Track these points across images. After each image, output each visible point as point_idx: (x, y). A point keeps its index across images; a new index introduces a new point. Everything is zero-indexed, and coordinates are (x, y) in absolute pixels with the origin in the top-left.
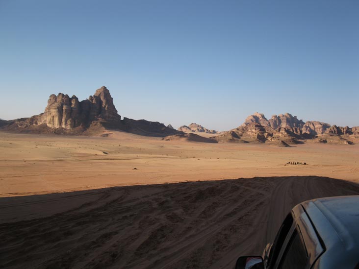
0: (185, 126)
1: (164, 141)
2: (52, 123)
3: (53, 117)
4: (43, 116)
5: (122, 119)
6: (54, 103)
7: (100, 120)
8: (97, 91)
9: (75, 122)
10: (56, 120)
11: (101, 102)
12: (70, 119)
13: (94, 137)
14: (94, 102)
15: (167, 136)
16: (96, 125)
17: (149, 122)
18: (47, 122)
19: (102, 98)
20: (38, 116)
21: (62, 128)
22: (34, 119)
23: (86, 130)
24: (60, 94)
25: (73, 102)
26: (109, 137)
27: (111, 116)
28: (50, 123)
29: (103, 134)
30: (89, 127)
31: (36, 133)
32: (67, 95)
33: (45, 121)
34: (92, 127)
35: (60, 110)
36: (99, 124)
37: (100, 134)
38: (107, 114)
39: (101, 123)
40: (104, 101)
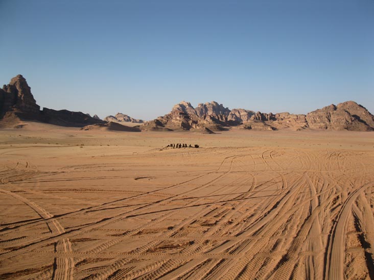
0: (111, 116)
1: (83, 131)
5: (41, 109)
7: (15, 110)
8: (12, 80)
11: (16, 91)
13: (8, 128)
14: (8, 91)
15: (87, 125)
16: (10, 116)
17: (71, 112)
19: (18, 87)
26: (23, 128)
27: (28, 106)
29: (17, 125)
30: (2, 118)
34: (6, 118)
36: (13, 115)
37: (14, 126)
38: (23, 104)
39: (16, 114)
40: (20, 90)
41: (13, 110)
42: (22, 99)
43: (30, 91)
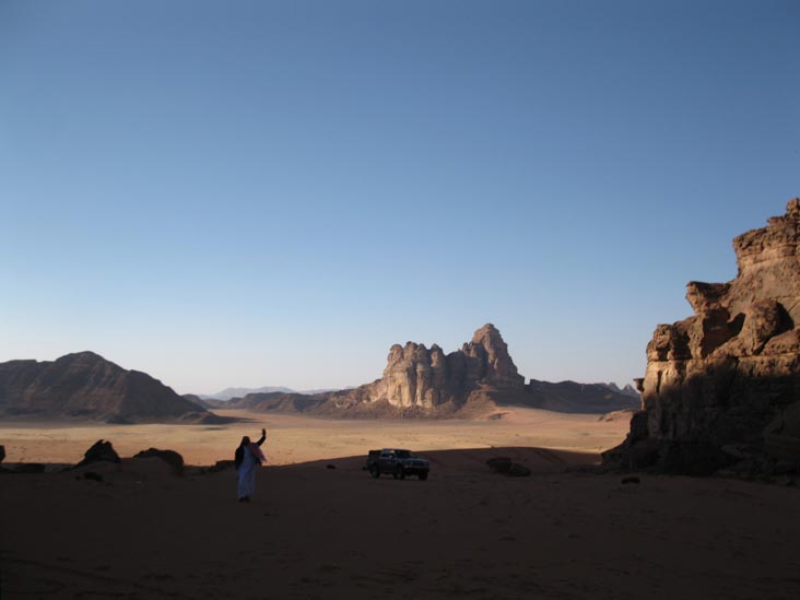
1: (603, 423)
2: (397, 397)
3: (400, 387)
4: (381, 384)
5: (527, 382)
6: (399, 361)
7: (486, 388)
8: (476, 333)
9: (440, 394)
10: (406, 391)
11: (484, 355)
12: (431, 390)
13: (477, 420)
14: (472, 354)
15: (609, 412)
16: (478, 397)
17: (580, 386)
18: (389, 397)
19: (487, 347)
20: (370, 385)
21: (418, 407)
22: (363, 392)
23: (460, 408)
24: (409, 343)
25: (434, 358)
26: (502, 420)
27: (506, 379)
28: (393, 397)
29: (491, 414)
30: (465, 402)
31: (370, 418)
32: (422, 346)
33: (385, 394)
34: (471, 401)
35: (411, 374)
36: (483, 396)
37: (487, 415)
38: (498, 376)
39: (488, 394)
40: (490, 352)
41: (480, 388)
42: (495, 366)
43: (506, 350)
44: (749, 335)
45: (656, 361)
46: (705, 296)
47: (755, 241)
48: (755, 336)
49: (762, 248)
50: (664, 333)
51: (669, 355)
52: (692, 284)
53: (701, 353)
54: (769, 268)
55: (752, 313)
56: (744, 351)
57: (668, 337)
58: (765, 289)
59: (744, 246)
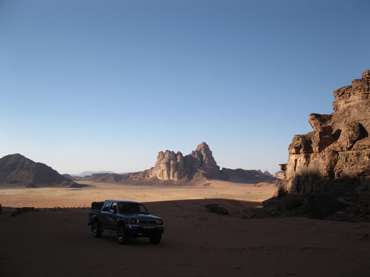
0: (280, 172)
1: (256, 188)
2: (162, 176)
3: (163, 171)
4: (154, 170)
5: (221, 169)
6: (162, 159)
7: (201, 171)
8: (198, 147)
9: (181, 174)
10: (165, 173)
11: (201, 156)
12: (177, 172)
13: (198, 186)
14: (196, 156)
15: (258, 183)
16: (198, 176)
17: (245, 171)
18: (158, 175)
19: (203, 153)
20: (149, 170)
21: (171, 180)
22: (146, 173)
23: (190, 180)
24: (167, 151)
25: (178, 157)
26: (210, 186)
27: (211, 167)
28: (160, 176)
29: (204, 183)
30: (192, 178)
31: (149, 185)
32: (173, 152)
33: (156, 174)
34: (195, 178)
35: (168, 165)
36: (201, 175)
37: (202, 184)
38: (208, 166)
39: (203, 174)
40: (204, 155)
41: (199, 171)
42: (206, 162)
43: (211, 154)
44: (345, 140)
45: (294, 154)
46: (319, 121)
47: (346, 92)
48: (348, 140)
49: (350, 96)
50: (298, 139)
51: (301, 151)
52: (312, 114)
53: (319, 149)
54: (353, 105)
55: (346, 128)
56: (342, 148)
57: (301, 141)
58: (352, 116)
59: (340, 94)
